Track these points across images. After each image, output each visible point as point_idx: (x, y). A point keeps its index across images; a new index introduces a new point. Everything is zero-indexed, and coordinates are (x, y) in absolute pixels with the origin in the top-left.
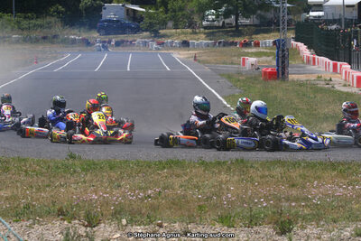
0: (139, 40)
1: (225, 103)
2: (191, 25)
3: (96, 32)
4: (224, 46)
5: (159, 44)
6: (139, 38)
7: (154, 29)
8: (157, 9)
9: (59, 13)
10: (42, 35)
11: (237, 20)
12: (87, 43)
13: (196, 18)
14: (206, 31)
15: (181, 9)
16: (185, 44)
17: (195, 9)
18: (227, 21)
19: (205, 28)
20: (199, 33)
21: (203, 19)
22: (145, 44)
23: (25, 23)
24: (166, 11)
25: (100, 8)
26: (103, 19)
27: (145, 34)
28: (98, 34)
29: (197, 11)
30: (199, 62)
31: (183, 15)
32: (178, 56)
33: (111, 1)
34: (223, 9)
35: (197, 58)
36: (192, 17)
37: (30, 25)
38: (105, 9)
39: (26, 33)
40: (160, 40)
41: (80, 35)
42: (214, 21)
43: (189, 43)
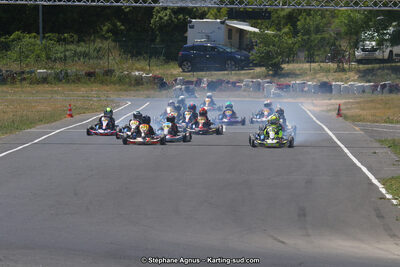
0: (247, 80)
1: (383, 191)
2: (336, 56)
3: (176, 66)
4: (391, 91)
5: (280, 87)
6: (245, 77)
7: (273, 63)
8: (279, 30)
9: (115, 32)
10: (87, 69)
12: (161, 84)
13: (344, 44)
14: (361, 66)
15: (318, 30)
16: (326, 87)
17: (343, 29)
18: (397, 50)
19: (360, 62)
20: (350, 70)
21: (356, 46)
22: (259, 87)
23: (59, 50)
24: (295, 33)
25: (183, 27)
26: (189, 44)
27: (258, 70)
28: (181, 70)
29: (346, 34)
30: (346, 118)
31: (323, 39)
32: (312, 108)
33: (203, 16)
34: (391, 30)
35: (342, 112)
36: (337, 43)
37: (67, 53)
38: (192, 27)
39: (59, 67)
40: (283, 81)
41: (150, 71)
42: (375, 50)
43: (331, 86)
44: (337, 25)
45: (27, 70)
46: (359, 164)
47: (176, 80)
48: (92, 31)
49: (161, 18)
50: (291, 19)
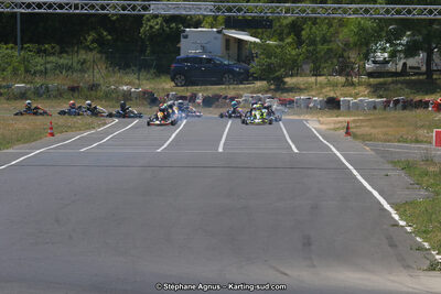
0: (246, 95)
1: (396, 217)
2: (345, 69)
3: (168, 80)
4: (404, 108)
5: (283, 103)
6: (245, 93)
7: (275, 76)
8: (282, 40)
9: (101, 42)
10: (70, 83)
11: (429, 61)
12: (152, 99)
13: (353, 56)
14: (371, 80)
15: (325, 40)
16: (333, 104)
17: (352, 40)
18: (411, 62)
19: (370, 75)
20: (360, 84)
21: (366, 58)
23: (38, 62)
24: (299, 43)
25: (176, 37)
26: (183, 55)
27: (259, 84)
28: (173, 84)
29: (355, 45)
30: (355, 136)
31: (330, 50)
32: (318, 126)
33: (197, 24)
34: (405, 40)
35: (351, 130)
36: (346, 54)
37: (48, 66)
38: (186, 37)
39: (39, 81)
40: (286, 96)
41: (139, 86)
42: (387, 62)
43: (339, 101)
44: (345, 34)
45: (4, 84)
46: (369, 188)
47: (168, 96)
48: (75, 41)
49: (151, 27)
50: (295, 28)
